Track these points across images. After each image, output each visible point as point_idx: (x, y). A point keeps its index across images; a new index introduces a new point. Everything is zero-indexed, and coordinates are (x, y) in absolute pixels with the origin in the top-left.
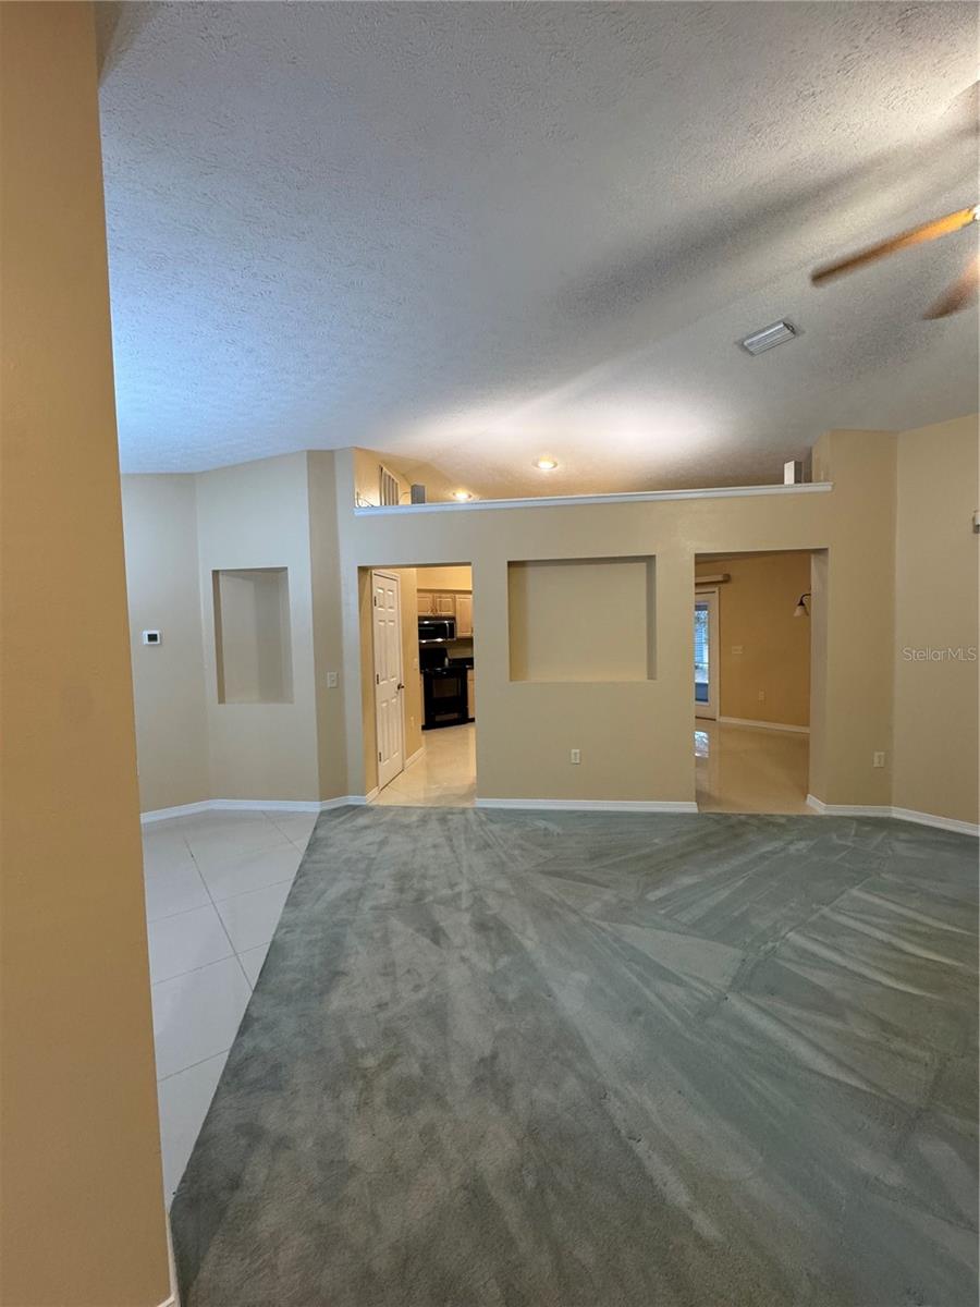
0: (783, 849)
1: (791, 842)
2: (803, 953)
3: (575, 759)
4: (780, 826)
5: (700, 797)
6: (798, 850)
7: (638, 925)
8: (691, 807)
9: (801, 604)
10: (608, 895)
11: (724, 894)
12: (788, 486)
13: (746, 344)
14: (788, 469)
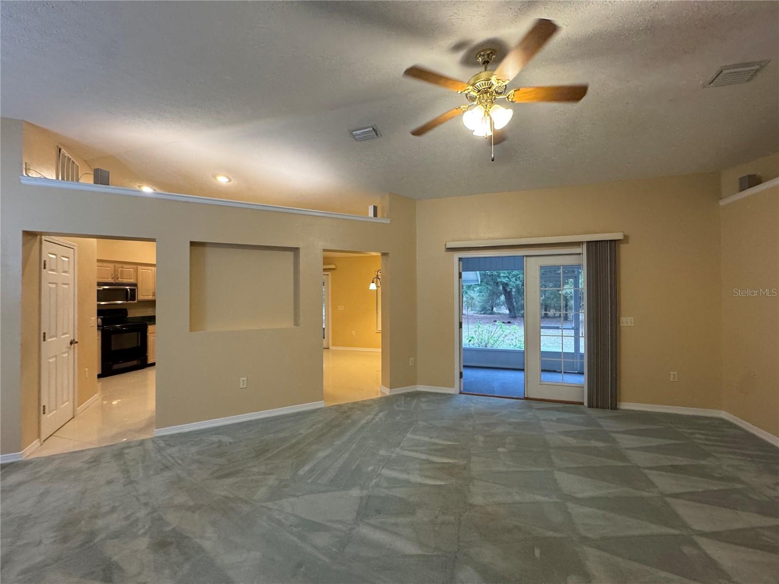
1: (376, 414)
2: (392, 480)
3: (243, 384)
6: (380, 418)
7: (294, 496)
8: (321, 404)
9: (373, 283)
10: (272, 480)
11: (346, 456)
12: (370, 218)
13: (354, 133)
14: (371, 209)
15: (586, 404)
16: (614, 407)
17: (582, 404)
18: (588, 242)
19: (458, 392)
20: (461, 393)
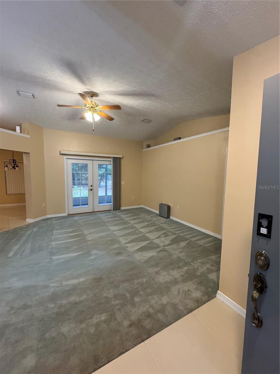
0: (32, 231)
1: (33, 229)
2: (57, 244)
4: (25, 228)
6: (36, 230)
9: (7, 166)
11: (29, 245)
12: (18, 133)
13: (20, 92)
14: (18, 128)
15: (112, 210)
16: (120, 209)
17: (111, 210)
18: (113, 157)
19: (67, 215)
20: (68, 215)
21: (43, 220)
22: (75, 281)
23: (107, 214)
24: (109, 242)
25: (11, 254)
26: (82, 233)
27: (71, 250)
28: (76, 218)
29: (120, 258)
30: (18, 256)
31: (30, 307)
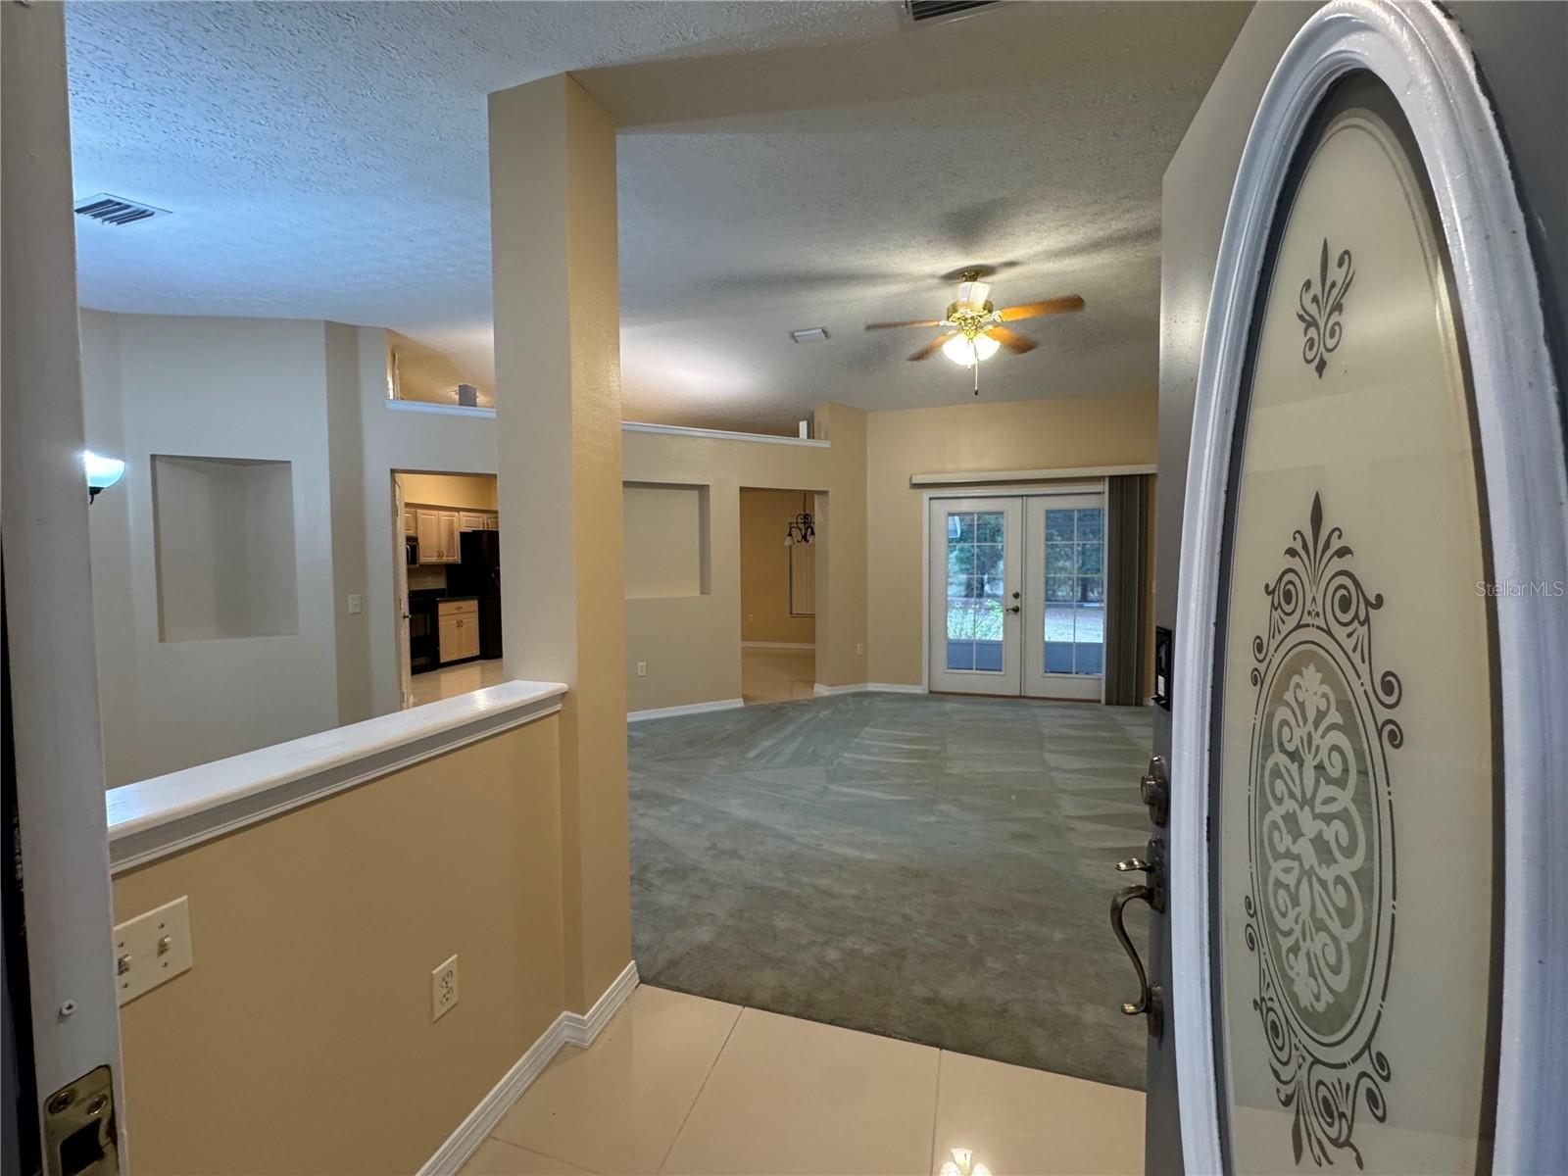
0: (815, 717)
1: (818, 712)
2: (856, 760)
3: (642, 671)
5: (745, 698)
6: (824, 716)
7: (751, 770)
8: (739, 703)
9: (790, 535)
10: (720, 761)
11: (794, 745)
12: (803, 440)
13: (796, 334)
14: (803, 426)
15: (1103, 701)
17: (1099, 701)
18: (1112, 478)
19: (927, 691)
20: (931, 692)
21: (854, 695)
22: (852, 853)
23: (1072, 712)
24: (1013, 797)
25: (752, 754)
26: (940, 752)
27: (883, 782)
28: (949, 706)
29: (1019, 849)
30: (763, 761)
31: (742, 858)
